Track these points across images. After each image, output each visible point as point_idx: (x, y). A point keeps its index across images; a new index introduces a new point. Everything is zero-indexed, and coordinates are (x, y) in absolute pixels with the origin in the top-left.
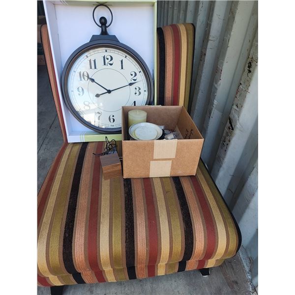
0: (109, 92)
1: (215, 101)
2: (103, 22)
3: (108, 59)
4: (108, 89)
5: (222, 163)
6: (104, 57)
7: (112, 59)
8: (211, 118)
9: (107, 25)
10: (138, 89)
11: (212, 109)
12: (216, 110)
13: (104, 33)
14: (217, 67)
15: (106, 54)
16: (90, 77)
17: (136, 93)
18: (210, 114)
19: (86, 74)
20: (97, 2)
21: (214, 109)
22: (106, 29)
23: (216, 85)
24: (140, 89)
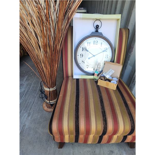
0: (94, 56)
1: (129, 61)
2: (97, 27)
3: (95, 42)
4: (93, 55)
5: (132, 90)
6: (94, 41)
7: (97, 42)
8: (126, 69)
9: (99, 28)
10: (107, 55)
11: (127, 65)
12: (129, 66)
13: (97, 31)
14: (131, 46)
15: (95, 40)
16: (87, 49)
17: (106, 57)
18: (126, 67)
19: (85, 48)
20: (96, 19)
21: (128, 65)
22: (98, 30)
23: (130, 54)
24: (108, 55)
